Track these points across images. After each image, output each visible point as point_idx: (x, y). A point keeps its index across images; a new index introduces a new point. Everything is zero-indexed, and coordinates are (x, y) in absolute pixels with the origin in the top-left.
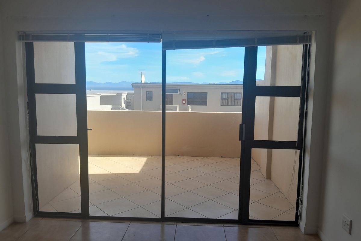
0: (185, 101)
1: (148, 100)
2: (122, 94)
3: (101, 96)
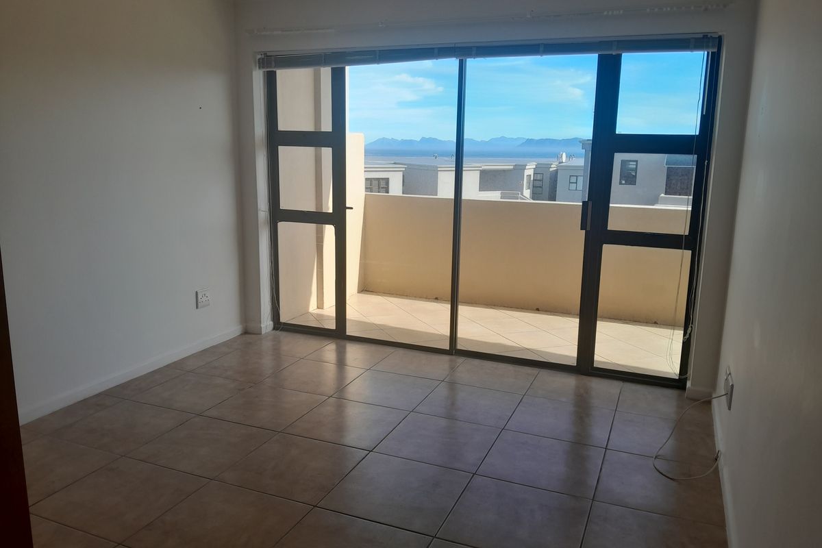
1: (624, 182)
2: (526, 165)
3: (481, 171)
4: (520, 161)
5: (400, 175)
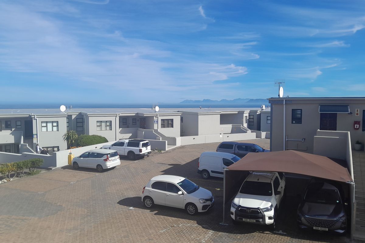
0: (359, 124)
1: (294, 122)
2: (244, 111)
3: (221, 115)
4: (241, 109)
5: (179, 118)
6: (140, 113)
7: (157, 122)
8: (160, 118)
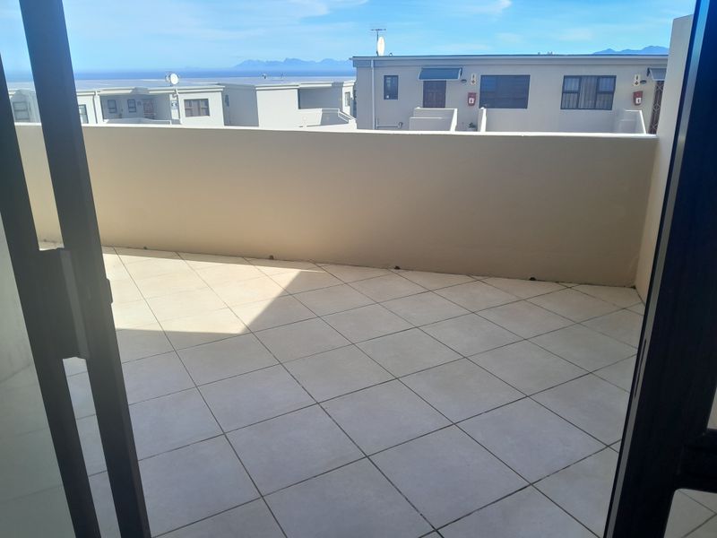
1: (387, 97)
2: (344, 83)
3: (299, 90)
4: (338, 79)
5: (219, 96)
6: (141, 89)
7: (177, 105)
8: (182, 98)
